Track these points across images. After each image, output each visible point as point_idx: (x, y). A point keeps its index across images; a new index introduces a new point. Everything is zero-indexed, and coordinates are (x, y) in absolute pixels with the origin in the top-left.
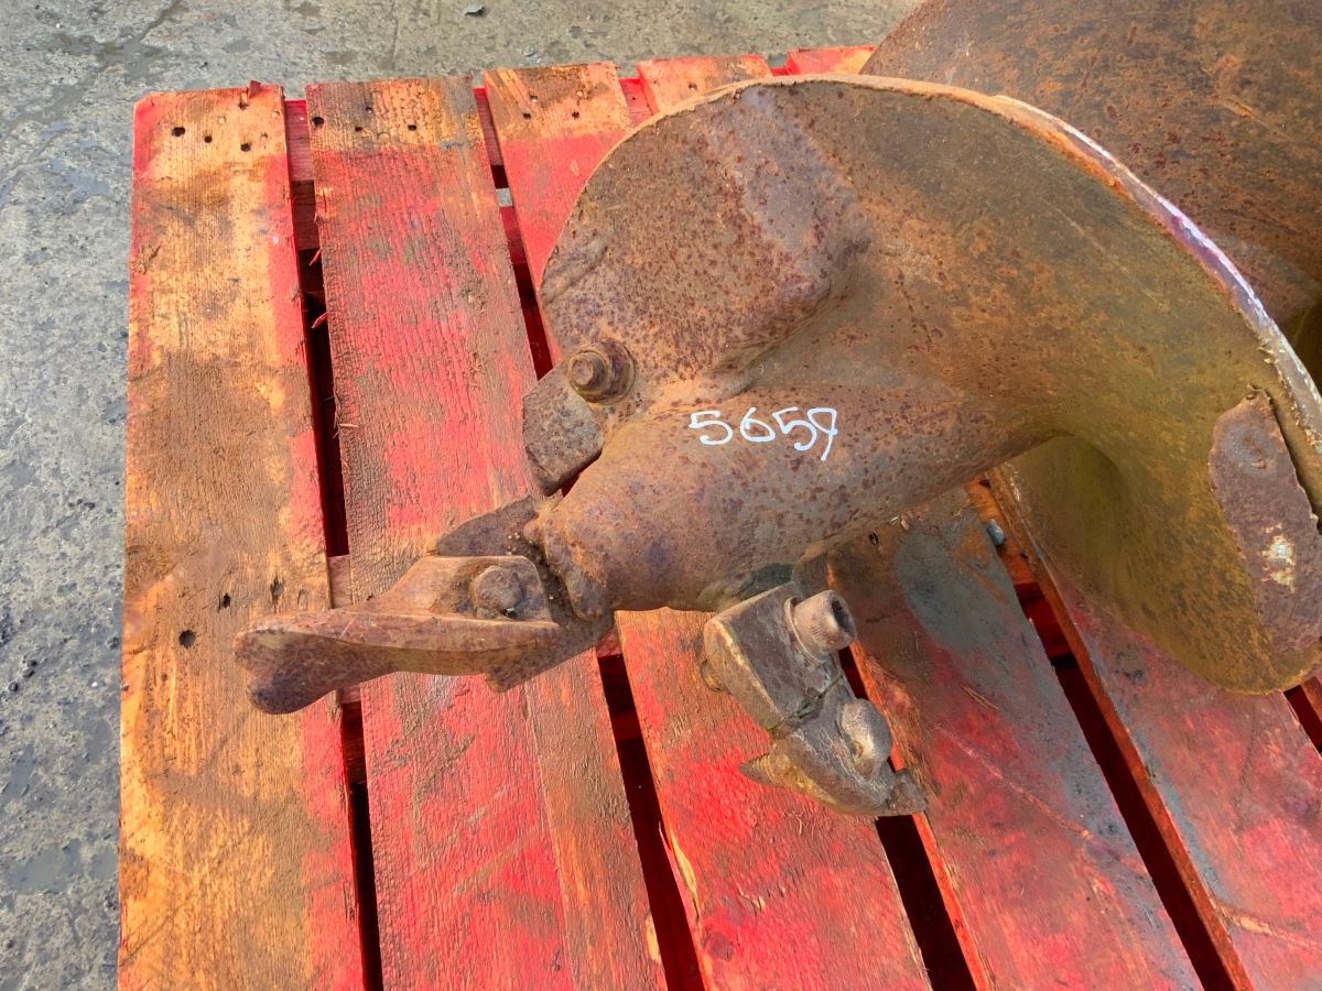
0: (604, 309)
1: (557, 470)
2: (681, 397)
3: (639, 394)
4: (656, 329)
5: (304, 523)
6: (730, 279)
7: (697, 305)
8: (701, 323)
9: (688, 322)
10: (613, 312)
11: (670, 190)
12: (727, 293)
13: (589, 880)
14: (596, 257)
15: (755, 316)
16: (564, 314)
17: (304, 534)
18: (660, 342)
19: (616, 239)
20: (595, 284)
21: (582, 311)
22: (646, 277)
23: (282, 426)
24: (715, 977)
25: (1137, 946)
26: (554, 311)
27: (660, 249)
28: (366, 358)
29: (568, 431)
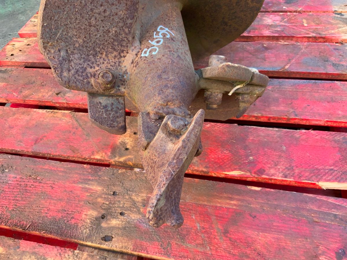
0: (85, 66)
1: (121, 122)
2: (132, 59)
3: (119, 75)
4: (105, 53)
5: (58, 255)
6: (114, 9)
7: (110, 30)
8: (116, 33)
9: (112, 38)
10: (88, 64)
11: (72, 7)
12: (117, 14)
13: (231, 199)
14: (67, 56)
15: (130, 10)
16: (77, 80)
17: (63, 256)
18: (109, 56)
19: (67, 44)
20: (75, 64)
21: (80, 74)
22: (87, 43)
23: (12, 251)
24: (269, 176)
25: (286, 87)
26: (73, 83)
27: (84, 29)
28: (5, 212)
29: (112, 110)
